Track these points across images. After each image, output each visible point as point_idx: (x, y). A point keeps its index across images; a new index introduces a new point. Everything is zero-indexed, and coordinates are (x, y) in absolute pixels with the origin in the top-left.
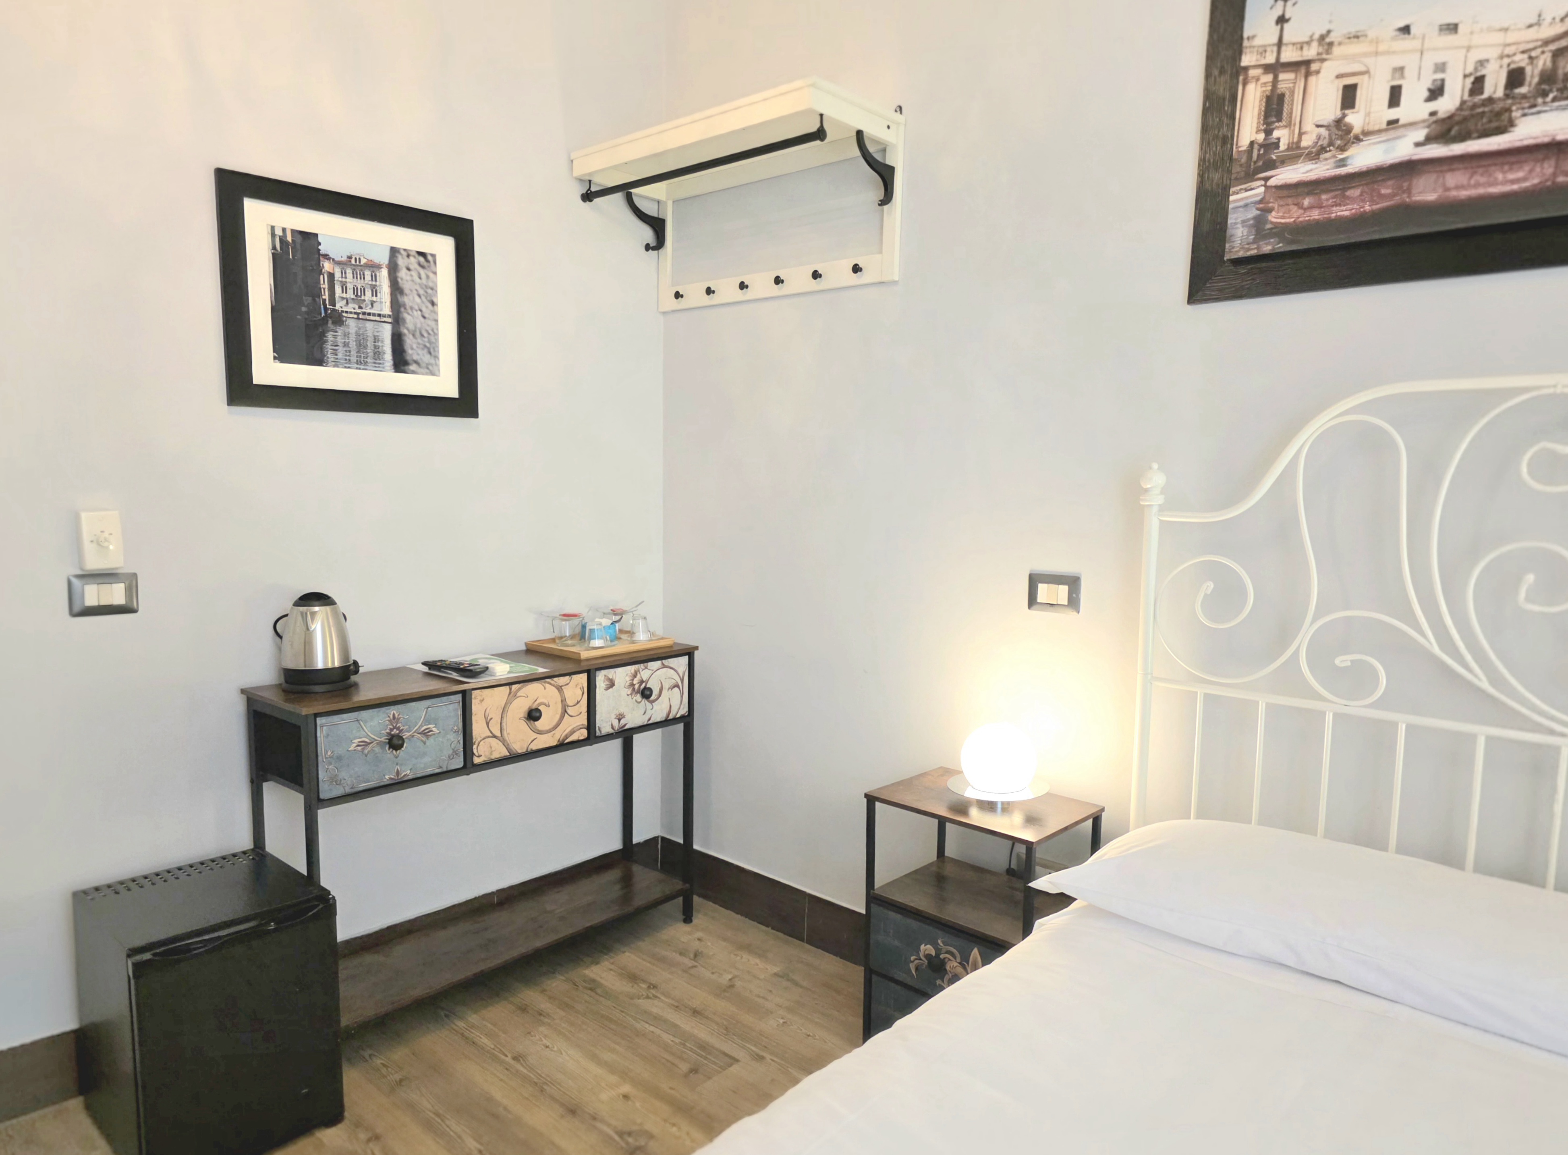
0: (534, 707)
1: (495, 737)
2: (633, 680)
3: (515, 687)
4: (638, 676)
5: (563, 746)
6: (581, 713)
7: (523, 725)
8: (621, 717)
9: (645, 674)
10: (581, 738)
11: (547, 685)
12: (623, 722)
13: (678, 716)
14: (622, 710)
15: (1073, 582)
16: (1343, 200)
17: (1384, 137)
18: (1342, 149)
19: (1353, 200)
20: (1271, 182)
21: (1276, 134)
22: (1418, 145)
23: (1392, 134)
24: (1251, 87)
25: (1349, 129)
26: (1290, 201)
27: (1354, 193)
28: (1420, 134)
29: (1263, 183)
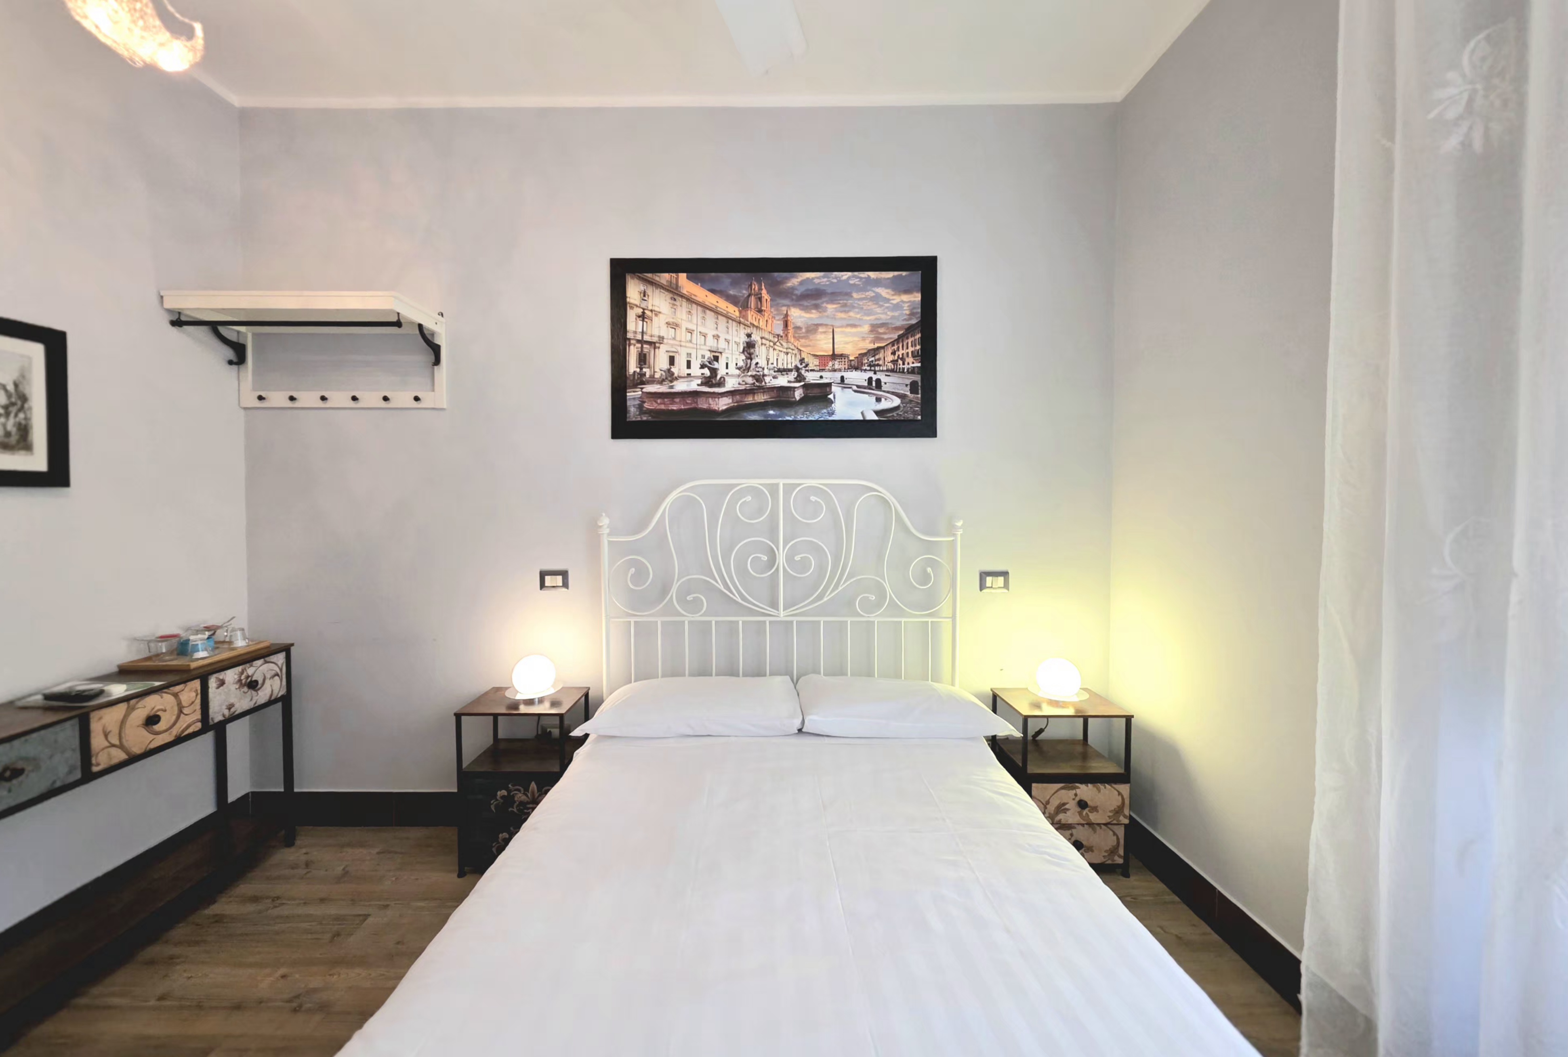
0: (152, 713)
1: (113, 746)
2: (240, 677)
3: (133, 702)
4: (245, 674)
5: (180, 740)
6: (195, 711)
7: (144, 732)
8: (231, 706)
9: (250, 671)
10: (197, 729)
11: (164, 695)
12: (233, 710)
13: (279, 696)
14: (232, 700)
15: (564, 574)
16: (673, 403)
17: (686, 380)
18: (671, 381)
19: (676, 403)
20: (644, 390)
21: (644, 370)
22: (698, 385)
23: (689, 379)
24: (632, 347)
25: (673, 374)
26: (652, 399)
27: (677, 400)
28: (699, 382)
29: (640, 390)
